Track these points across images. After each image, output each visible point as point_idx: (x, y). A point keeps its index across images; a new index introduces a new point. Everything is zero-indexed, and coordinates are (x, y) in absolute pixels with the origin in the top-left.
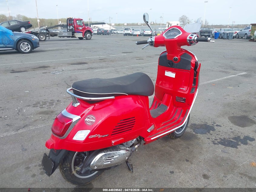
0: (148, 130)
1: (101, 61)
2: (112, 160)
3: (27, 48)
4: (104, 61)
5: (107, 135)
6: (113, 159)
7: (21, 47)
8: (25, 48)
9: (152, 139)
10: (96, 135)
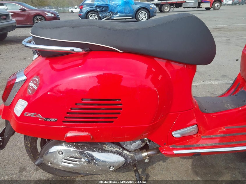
0: (173, 133)
1: (214, 30)
2: (77, 163)
3: (144, 16)
4: (219, 31)
5: (53, 120)
6: (80, 162)
7: (139, 16)
8: (143, 17)
9: (175, 152)
10: (35, 114)
